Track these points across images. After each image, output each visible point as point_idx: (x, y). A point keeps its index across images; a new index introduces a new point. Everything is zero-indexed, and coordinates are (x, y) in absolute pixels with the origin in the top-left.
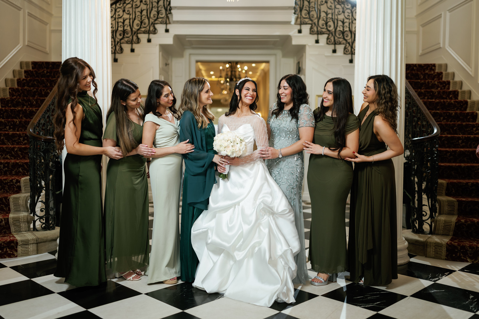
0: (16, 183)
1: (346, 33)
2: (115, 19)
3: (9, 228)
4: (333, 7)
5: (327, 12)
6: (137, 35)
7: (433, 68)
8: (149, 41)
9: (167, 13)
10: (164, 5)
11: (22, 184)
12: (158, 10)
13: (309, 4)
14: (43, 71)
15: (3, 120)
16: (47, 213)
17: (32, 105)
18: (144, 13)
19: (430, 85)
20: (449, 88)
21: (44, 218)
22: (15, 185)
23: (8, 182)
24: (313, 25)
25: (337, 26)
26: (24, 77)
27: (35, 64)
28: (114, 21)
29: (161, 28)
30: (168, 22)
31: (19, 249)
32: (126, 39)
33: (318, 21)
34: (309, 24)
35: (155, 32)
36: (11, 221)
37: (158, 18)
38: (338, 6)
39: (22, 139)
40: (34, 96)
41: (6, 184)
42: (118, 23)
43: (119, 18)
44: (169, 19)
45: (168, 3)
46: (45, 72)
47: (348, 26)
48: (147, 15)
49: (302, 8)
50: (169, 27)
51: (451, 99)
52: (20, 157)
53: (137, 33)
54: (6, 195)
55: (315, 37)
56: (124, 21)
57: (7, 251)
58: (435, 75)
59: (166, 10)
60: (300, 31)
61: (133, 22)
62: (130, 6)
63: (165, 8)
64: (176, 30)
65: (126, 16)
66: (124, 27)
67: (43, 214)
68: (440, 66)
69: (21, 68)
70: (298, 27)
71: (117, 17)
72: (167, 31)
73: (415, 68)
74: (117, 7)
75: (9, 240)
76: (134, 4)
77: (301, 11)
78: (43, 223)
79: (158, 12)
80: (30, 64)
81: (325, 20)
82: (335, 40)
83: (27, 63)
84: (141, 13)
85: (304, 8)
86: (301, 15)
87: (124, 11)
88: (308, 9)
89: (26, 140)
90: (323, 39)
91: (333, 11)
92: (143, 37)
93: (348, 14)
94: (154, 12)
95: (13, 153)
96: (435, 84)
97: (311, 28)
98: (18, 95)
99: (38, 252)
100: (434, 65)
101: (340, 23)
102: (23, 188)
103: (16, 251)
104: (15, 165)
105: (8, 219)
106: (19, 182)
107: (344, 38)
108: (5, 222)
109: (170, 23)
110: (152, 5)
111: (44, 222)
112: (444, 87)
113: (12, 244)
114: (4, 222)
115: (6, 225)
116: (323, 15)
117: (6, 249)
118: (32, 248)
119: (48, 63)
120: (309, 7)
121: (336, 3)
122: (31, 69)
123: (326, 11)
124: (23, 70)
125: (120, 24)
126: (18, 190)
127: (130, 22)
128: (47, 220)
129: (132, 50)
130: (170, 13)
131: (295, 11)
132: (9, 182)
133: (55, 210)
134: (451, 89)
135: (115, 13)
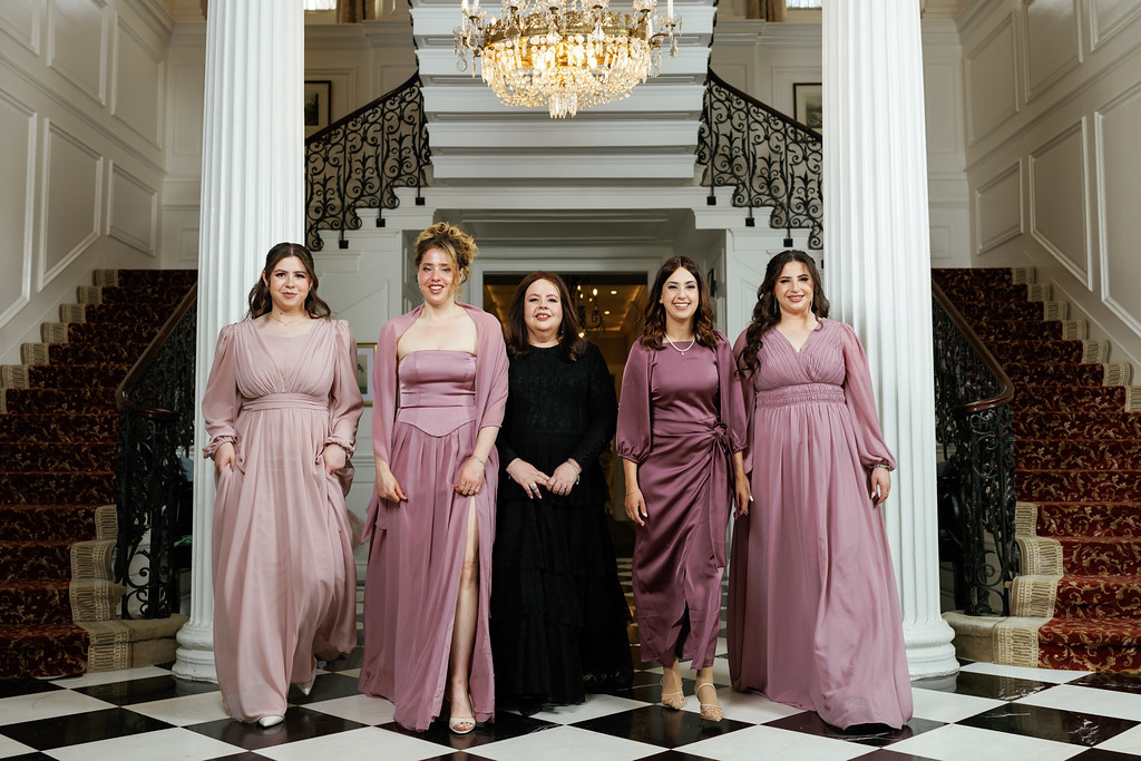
0: (85, 518)
1: (812, 202)
3: (68, 613)
4: (783, 149)
5: (770, 158)
6: (354, 210)
7: (1007, 277)
8: (381, 223)
9: (421, 163)
10: (414, 147)
11: (98, 520)
12: (400, 155)
13: (731, 143)
14: (145, 291)
15: (56, 390)
16: (154, 580)
17: (118, 360)
18: (370, 163)
19: (1000, 311)
20: (1042, 317)
21: (147, 591)
22: (83, 523)
23: (67, 517)
24: (741, 186)
25: (793, 188)
26: (101, 302)
27: (124, 274)
29: (405, 195)
30: (422, 183)
31: (92, 654)
32: (330, 220)
33: (751, 180)
34: (731, 185)
35: (393, 203)
36: (73, 594)
37: (400, 174)
38: (792, 147)
39: (97, 428)
40: (123, 341)
41: (63, 519)
42: (313, 184)
43: (314, 174)
44: (424, 175)
45: (422, 142)
46: (149, 291)
47: (817, 189)
48: (377, 169)
49: (716, 152)
50: (424, 192)
51: (1047, 338)
52: (92, 466)
53: (355, 207)
54: (62, 543)
55: (744, 213)
56: (326, 180)
57: (63, 659)
58: (1011, 291)
59: (419, 157)
60: (712, 201)
61: (345, 184)
62: (339, 148)
63: (415, 153)
64: (438, 199)
65: (331, 171)
66: (325, 194)
67: (145, 580)
68: (1022, 272)
69: (95, 283)
70: (707, 191)
71: (310, 171)
72: (420, 201)
73: (966, 278)
74: (310, 152)
75: (69, 634)
76: (349, 144)
77: (712, 157)
78: (145, 602)
79: (401, 162)
80: (116, 275)
81: (766, 175)
82: (788, 220)
83: (108, 274)
84: (364, 164)
85: (720, 151)
86: (713, 164)
87: (326, 159)
88: (727, 152)
89: (106, 430)
90: (762, 215)
91: (783, 157)
92: (368, 216)
93: (816, 163)
94: (392, 162)
95: (78, 457)
96: (1011, 310)
97: (736, 193)
98: (89, 339)
99: (132, 663)
100: (1008, 271)
101: (799, 183)
102: (99, 530)
103: (85, 659)
104: (84, 482)
105: (67, 591)
106: (93, 515)
107: (808, 215)
108: (60, 599)
109: (426, 185)
110: (388, 146)
111: (147, 598)
112: (1032, 315)
113: (77, 643)
114: (57, 598)
115: (62, 604)
116: (761, 164)
117: (63, 655)
118: (120, 652)
119: (155, 274)
120: (731, 149)
121: (789, 141)
122: (116, 285)
123: (767, 157)
124: (100, 289)
125: (317, 187)
126: (90, 533)
127: (338, 184)
128: (154, 595)
129: (343, 244)
130: (428, 163)
131: (700, 157)
132: (70, 516)
133: (171, 572)
134: (1046, 319)
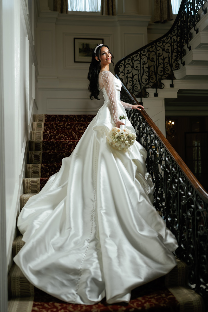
2: (125, 74)
8: (156, 95)
9: (173, 69)
12: (164, 66)
18: (152, 69)
28: (124, 76)
29: (167, 83)
30: (173, 78)
35: (162, 86)
37: (164, 74)
42: (127, 77)
43: (128, 73)
48: (155, 71)
50: (174, 82)
53: (146, 88)
56: (133, 76)
61: (141, 77)
62: (138, 62)
64: (180, 85)
65: (135, 72)
66: (133, 82)
71: (126, 72)
72: (172, 86)
74: (126, 64)
76: (142, 61)
79: (164, 69)
84: (149, 69)
87: (133, 67)
92: (151, 91)
94: (160, 69)
109: (175, 79)
110: (159, 62)
125: (129, 79)
127: (138, 78)
135: (124, 68)
